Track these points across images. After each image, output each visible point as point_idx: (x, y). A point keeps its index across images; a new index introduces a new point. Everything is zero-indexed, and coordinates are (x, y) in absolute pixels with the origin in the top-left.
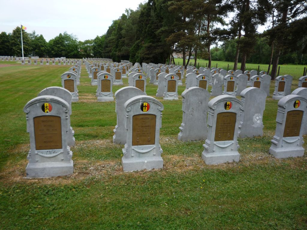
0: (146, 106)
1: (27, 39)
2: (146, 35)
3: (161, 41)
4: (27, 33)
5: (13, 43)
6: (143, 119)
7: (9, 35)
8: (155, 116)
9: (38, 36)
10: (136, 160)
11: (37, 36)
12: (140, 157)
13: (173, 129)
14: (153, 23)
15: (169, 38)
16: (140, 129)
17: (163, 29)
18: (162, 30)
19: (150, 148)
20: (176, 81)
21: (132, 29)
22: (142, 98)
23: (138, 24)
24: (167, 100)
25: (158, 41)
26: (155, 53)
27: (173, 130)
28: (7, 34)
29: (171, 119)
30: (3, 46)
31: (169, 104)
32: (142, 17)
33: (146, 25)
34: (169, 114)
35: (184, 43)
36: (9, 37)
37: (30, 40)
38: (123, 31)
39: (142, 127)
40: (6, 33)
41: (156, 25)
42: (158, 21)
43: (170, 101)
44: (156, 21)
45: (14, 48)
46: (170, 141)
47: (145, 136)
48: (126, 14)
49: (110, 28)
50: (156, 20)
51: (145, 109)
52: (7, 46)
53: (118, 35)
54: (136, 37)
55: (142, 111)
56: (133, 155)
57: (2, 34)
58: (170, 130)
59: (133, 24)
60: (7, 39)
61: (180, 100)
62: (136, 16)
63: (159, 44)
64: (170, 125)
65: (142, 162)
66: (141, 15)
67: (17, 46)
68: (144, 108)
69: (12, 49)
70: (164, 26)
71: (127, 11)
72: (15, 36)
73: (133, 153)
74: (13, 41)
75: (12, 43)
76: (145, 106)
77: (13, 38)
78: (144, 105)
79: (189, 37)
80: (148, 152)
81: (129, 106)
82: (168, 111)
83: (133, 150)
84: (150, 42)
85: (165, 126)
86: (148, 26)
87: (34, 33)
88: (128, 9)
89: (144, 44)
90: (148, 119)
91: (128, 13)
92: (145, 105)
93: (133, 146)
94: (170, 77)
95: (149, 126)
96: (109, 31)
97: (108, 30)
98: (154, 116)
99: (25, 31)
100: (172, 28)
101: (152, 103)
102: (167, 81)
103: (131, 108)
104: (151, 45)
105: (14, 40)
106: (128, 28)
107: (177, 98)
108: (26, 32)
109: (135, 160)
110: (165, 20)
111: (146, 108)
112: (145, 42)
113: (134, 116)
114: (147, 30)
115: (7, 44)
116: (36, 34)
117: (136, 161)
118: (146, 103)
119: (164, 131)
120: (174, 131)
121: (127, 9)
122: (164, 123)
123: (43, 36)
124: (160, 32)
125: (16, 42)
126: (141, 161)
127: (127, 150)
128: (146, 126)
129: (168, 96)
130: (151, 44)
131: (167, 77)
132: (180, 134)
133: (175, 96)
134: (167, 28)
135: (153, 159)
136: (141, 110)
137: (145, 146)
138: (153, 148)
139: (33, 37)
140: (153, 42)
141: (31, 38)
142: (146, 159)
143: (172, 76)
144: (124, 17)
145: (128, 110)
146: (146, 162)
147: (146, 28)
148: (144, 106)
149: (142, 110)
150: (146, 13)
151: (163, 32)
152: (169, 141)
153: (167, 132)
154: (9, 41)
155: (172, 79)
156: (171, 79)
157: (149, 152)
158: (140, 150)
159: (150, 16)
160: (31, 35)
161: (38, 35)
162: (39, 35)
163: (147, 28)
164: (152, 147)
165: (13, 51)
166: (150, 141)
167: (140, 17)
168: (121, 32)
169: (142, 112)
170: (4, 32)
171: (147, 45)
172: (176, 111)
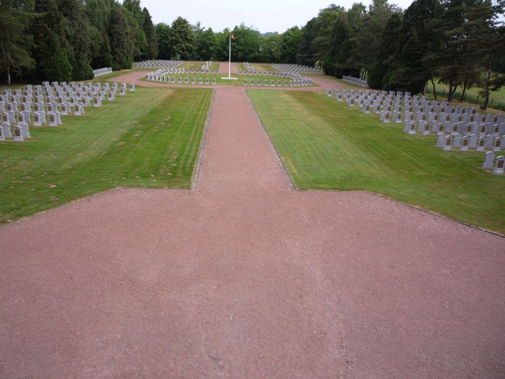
1: (191, 34)
5: (173, 41)
9: (204, 30)
21: (371, 40)
37: (195, 36)
50: (419, 40)
52: (165, 44)
67: (179, 45)
69: (171, 48)
72: (176, 30)
74: (174, 38)
77: (173, 34)
87: (199, 25)
89: (396, 66)
115: (165, 41)
116: (201, 27)
124: (428, 61)
139: (197, 31)
154: (168, 38)
160: (195, 28)
162: (207, 29)
165: (172, 52)
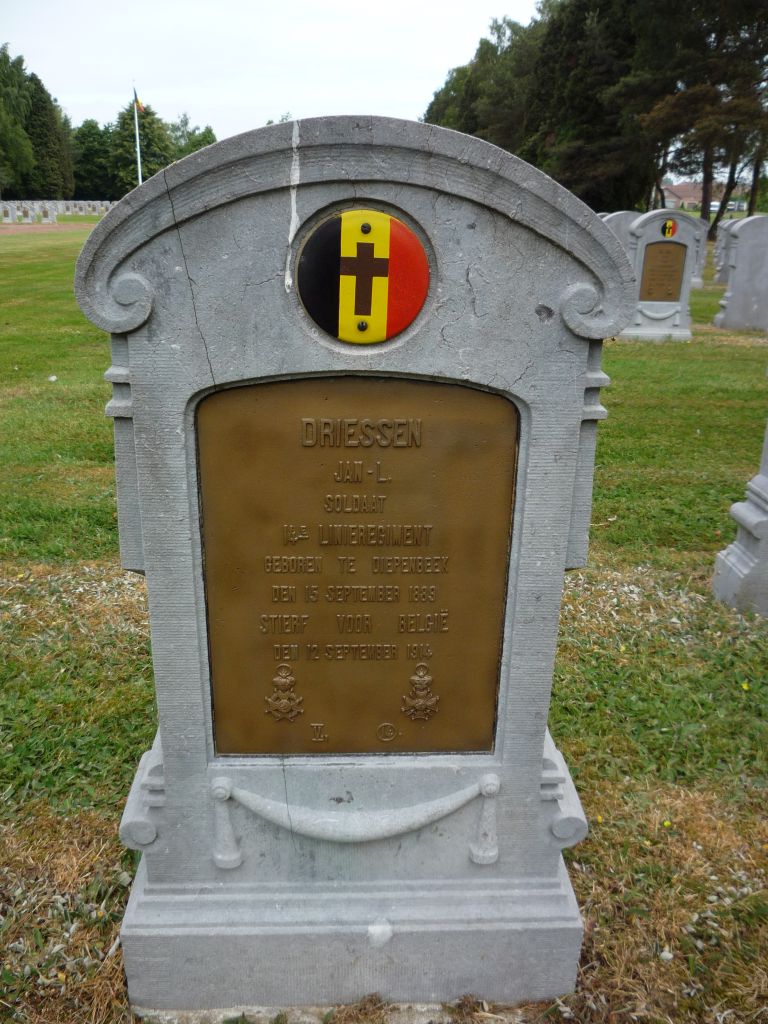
0: (381, 267)
1: (163, 141)
2: (562, 111)
3: (618, 134)
4: (164, 121)
5: (119, 158)
6: (334, 437)
7: (107, 129)
8: (508, 407)
9: (197, 132)
10: (270, 904)
11: (194, 131)
12: (313, 875)
13: (671, 504)
14: (594, 62)
15: (652, 114)
16: (298, 568)
17: (630, 79)
18: (627, 85)
19: (429, 786)
20: (685, 246)
21: (511, 91)
22: (307, 125)
23: (536, 72)
24: (636, 339)
25: (607, 134)
26: (595, 177)
27: (671, 512)
28: (101, 127)
29: (655, 437)
30: (89, 167)
31: (644, 359)
32: (551, 43)
33: (566, 70)
34: (648, 407)
35: (711, 130)
36: (108, 138)
37: (172, 147)
38: (483, 101)
39: (333, 541)
40: (97, 124)
41: (602, 68)
42: (615, 52)
43: (649, 343)
44: (604, 51)
45: (122, 174)
46: (658, 607)
47: (375, 654)
48: (493, 40)
49: (437, 95)
50: (607, 47)
51: (363, 305)
52: (102, 167)
53: (463, 120)
54: (525, 123)
55: (315, 334)
56: (226, 856)
57: (83, 126)
58: (653, 505)
59: (520, 73)
60: (102, 144)
61: (701, 343)
62: (533, 43)
63: (613, 140)
64: (654, 473)
65: (337, 936)
66: (549, 34)
68: (348, 285)
69: (115, 177)
70: (637, 69)
71: (497, 28)
72: (126, 133)
73: (225, 830)
74: (120, 151)
75: (115, 156)
76: (366, 265)
77: (118, 142)
78: (348, 250)
79: (736, 107)
80: (416, 832)
81: (118, 250)
82: (640, 387)
83: (222, 811)
84: (577, 137)
85: (618, 481)
86: (572, 73)
87: (185, 122)
88: (500, 22)
89: (553, 145)
90: (414, 443)
91: (499, 37)
92: (365, 249)
93: (220, 764)
94: (658, 225)
95: (419, 539)
96: (435, 107)
97: (432, 106)
98: (494, 414)
99: (156, 116)
100: (669, 73)
101: (467, 213)
102: (641, 245)
103: (164, 284)
104: (580, 149)
105: (122, 146)
106: (500, 89)
107: (683, 333)
108: (160, 120)
109: (254, 905)
110: (641, 46)
111: (380, 286)
112: (560, 138)
113: (205, 400)
114: (566, 93)
115: (101, 160)
116: (190, 127)
117: (269, 915)
118: (381, 222)
119: (614, 511)
120: (681, 518)
121: (495, 21)
122: (616, 454)
123: (214, 132)
124: (619, 95)
125: (128, 152)
126: (320, 915)
127: (159, 800)
128: (387, 540)
129: (639, 319)
130: (580, 143)
131: (644, 225)
132: (733, 559)
133: (677, 322)
134: (647, 76)
135: (461, 902)
136: (301, 312)
137: (370, 763)
138: (470, 791)
139: (181, 137)
140: (589, 138)
141: (177, 139)
142: (383, 905)
143: (670, 224)
144: (486, 50)
145: (114, 317)
146: (379, 930)
147: (563, 86)
148: (352, 266)
149: (323, 312)
150: (569, 26)
151: (631, 93)
152: (645, 608)
153: (632, 520)
154: (107, 152)
155: (669, 237)
156: (660, 237)
157: (426, 835)
158: (310, 800)
159: (582, 35)
160: (175, 128)
161: (198, 128)
162: (202, 130)
163: (569, 84)
164: (455, 780)
165: (119, 184)
166: (429, 713)
167: (545, 45)
168: (473, 105)
169: (324, 342)
170: (92, 121)
171: (564, 147)
172: (684, 391)
